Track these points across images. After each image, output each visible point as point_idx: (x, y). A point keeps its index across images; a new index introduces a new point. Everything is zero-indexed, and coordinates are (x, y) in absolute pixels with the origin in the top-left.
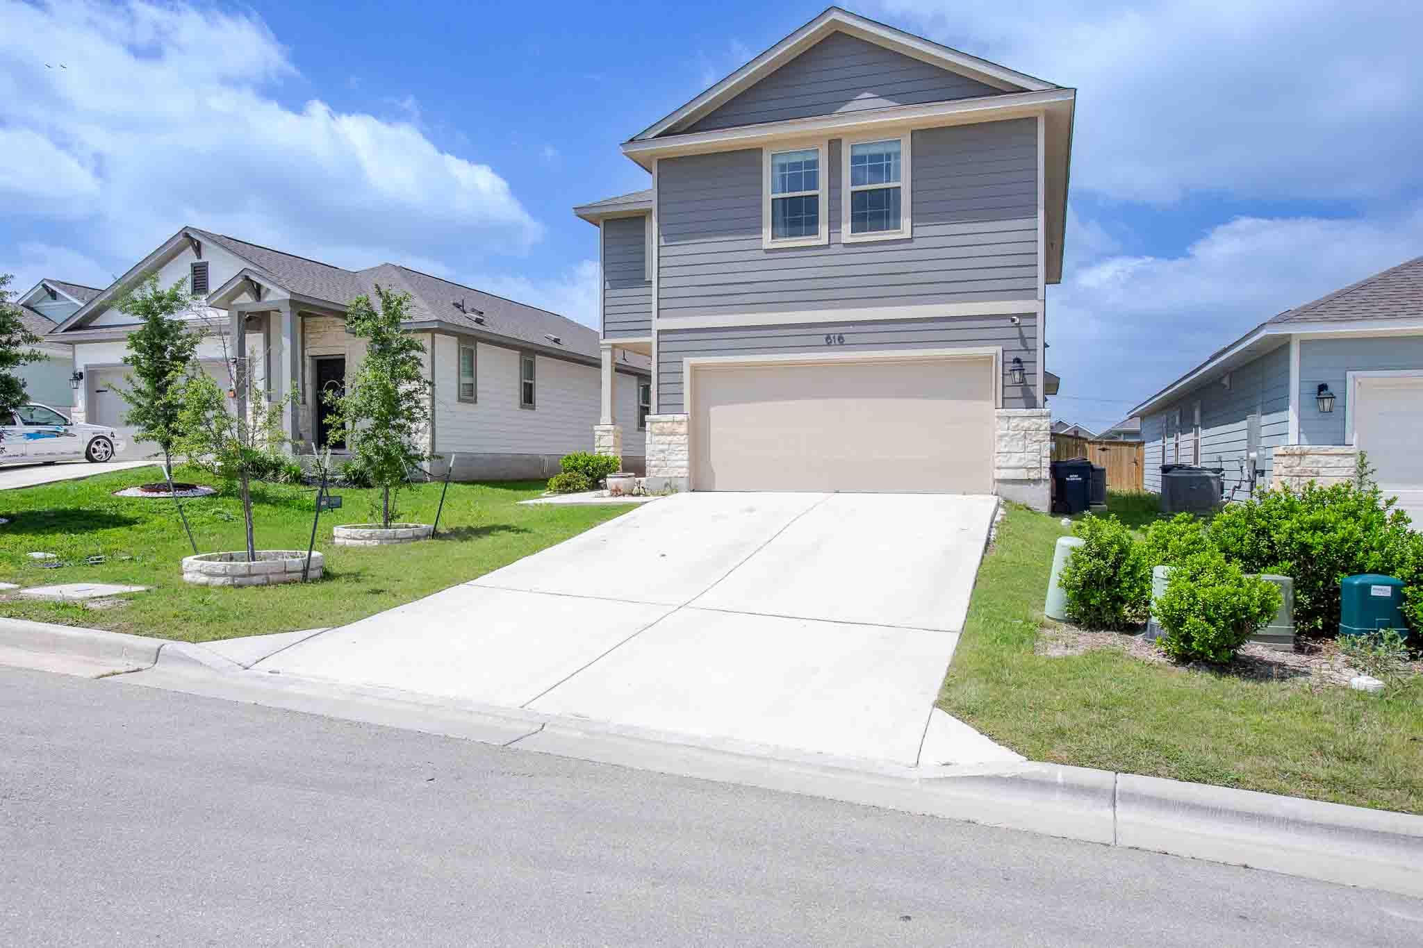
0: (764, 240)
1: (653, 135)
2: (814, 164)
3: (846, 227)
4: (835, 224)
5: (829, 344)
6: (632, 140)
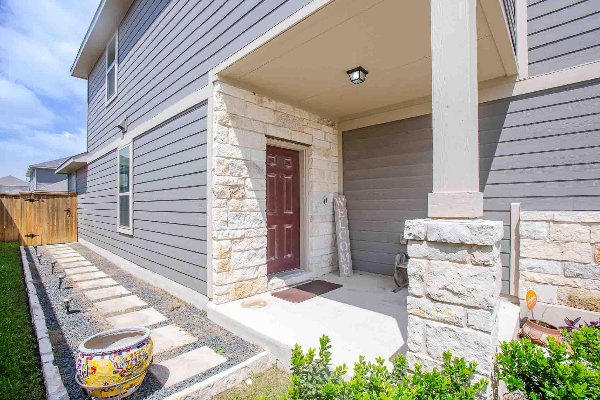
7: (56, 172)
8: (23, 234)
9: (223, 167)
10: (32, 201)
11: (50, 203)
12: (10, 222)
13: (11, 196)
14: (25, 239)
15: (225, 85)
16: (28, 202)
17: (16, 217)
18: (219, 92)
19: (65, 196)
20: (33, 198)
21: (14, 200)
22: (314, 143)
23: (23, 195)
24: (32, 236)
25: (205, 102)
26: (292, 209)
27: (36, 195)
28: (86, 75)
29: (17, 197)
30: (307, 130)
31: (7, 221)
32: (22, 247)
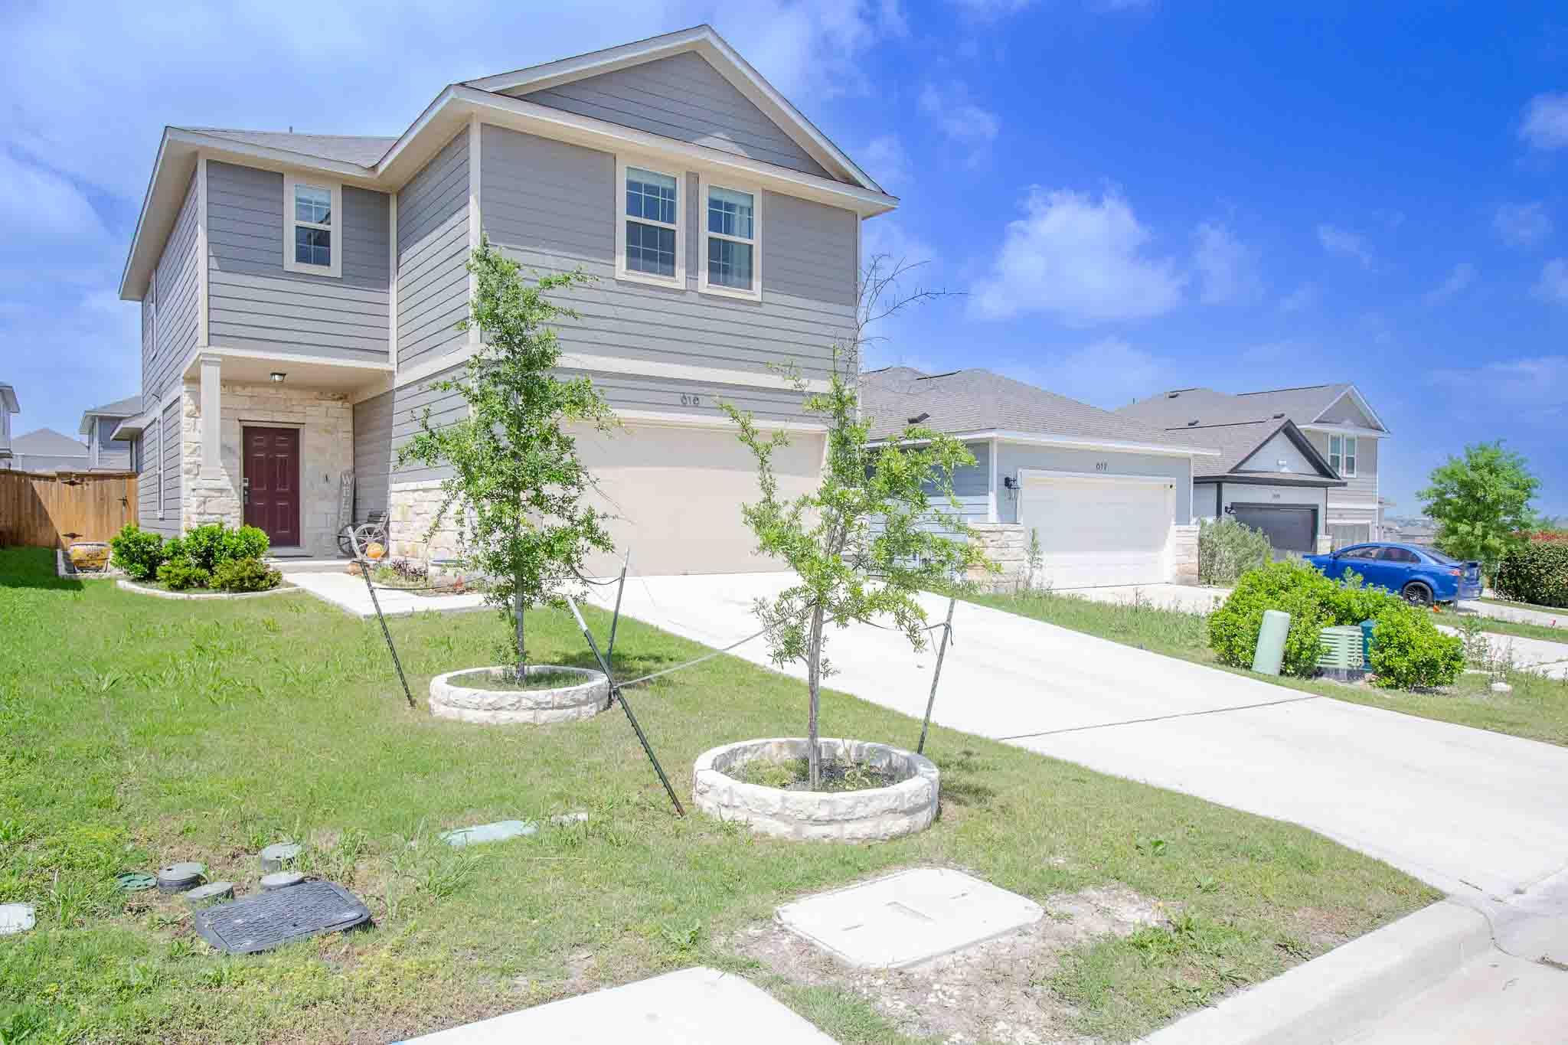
0: (617, 267)
1: (491, 90)
2: (672, 194)
3: (704, 275)
4: (692, 270)
5: (685, 405)
6: (463, 84)
7: (112, 437)
8: (61, 533)
9: (191, 450)
10: (72, 483)
11: (98, 489)
12: (45, 517)
13: (47, 478)
14: (63, 539)
15: (191, 385)
16: (68, 486)
17: (50, 508)
18: (187, 392)
19: (121, 477)
20: (73, 479)
21: (49, 483)
22: (308, 420)
23: (61, 475)
24: (73, 536)
25: (177, 400)
26: (288, 486)
27: (78, 476)
28: (140, 298)
29: (53, 479)
30: (296, 409)
31: (41, 516)
32: (60, 552)
